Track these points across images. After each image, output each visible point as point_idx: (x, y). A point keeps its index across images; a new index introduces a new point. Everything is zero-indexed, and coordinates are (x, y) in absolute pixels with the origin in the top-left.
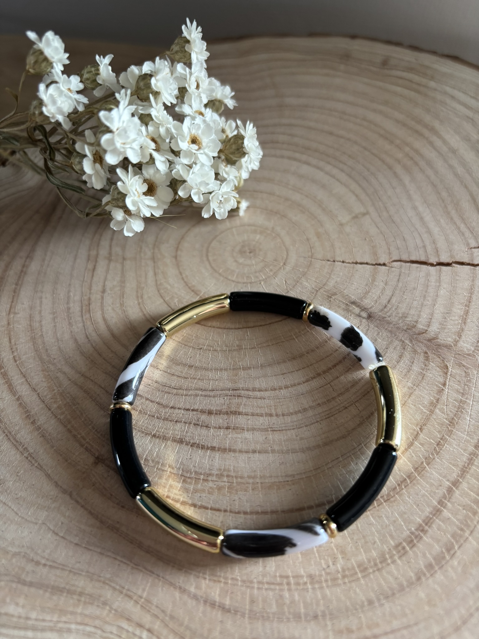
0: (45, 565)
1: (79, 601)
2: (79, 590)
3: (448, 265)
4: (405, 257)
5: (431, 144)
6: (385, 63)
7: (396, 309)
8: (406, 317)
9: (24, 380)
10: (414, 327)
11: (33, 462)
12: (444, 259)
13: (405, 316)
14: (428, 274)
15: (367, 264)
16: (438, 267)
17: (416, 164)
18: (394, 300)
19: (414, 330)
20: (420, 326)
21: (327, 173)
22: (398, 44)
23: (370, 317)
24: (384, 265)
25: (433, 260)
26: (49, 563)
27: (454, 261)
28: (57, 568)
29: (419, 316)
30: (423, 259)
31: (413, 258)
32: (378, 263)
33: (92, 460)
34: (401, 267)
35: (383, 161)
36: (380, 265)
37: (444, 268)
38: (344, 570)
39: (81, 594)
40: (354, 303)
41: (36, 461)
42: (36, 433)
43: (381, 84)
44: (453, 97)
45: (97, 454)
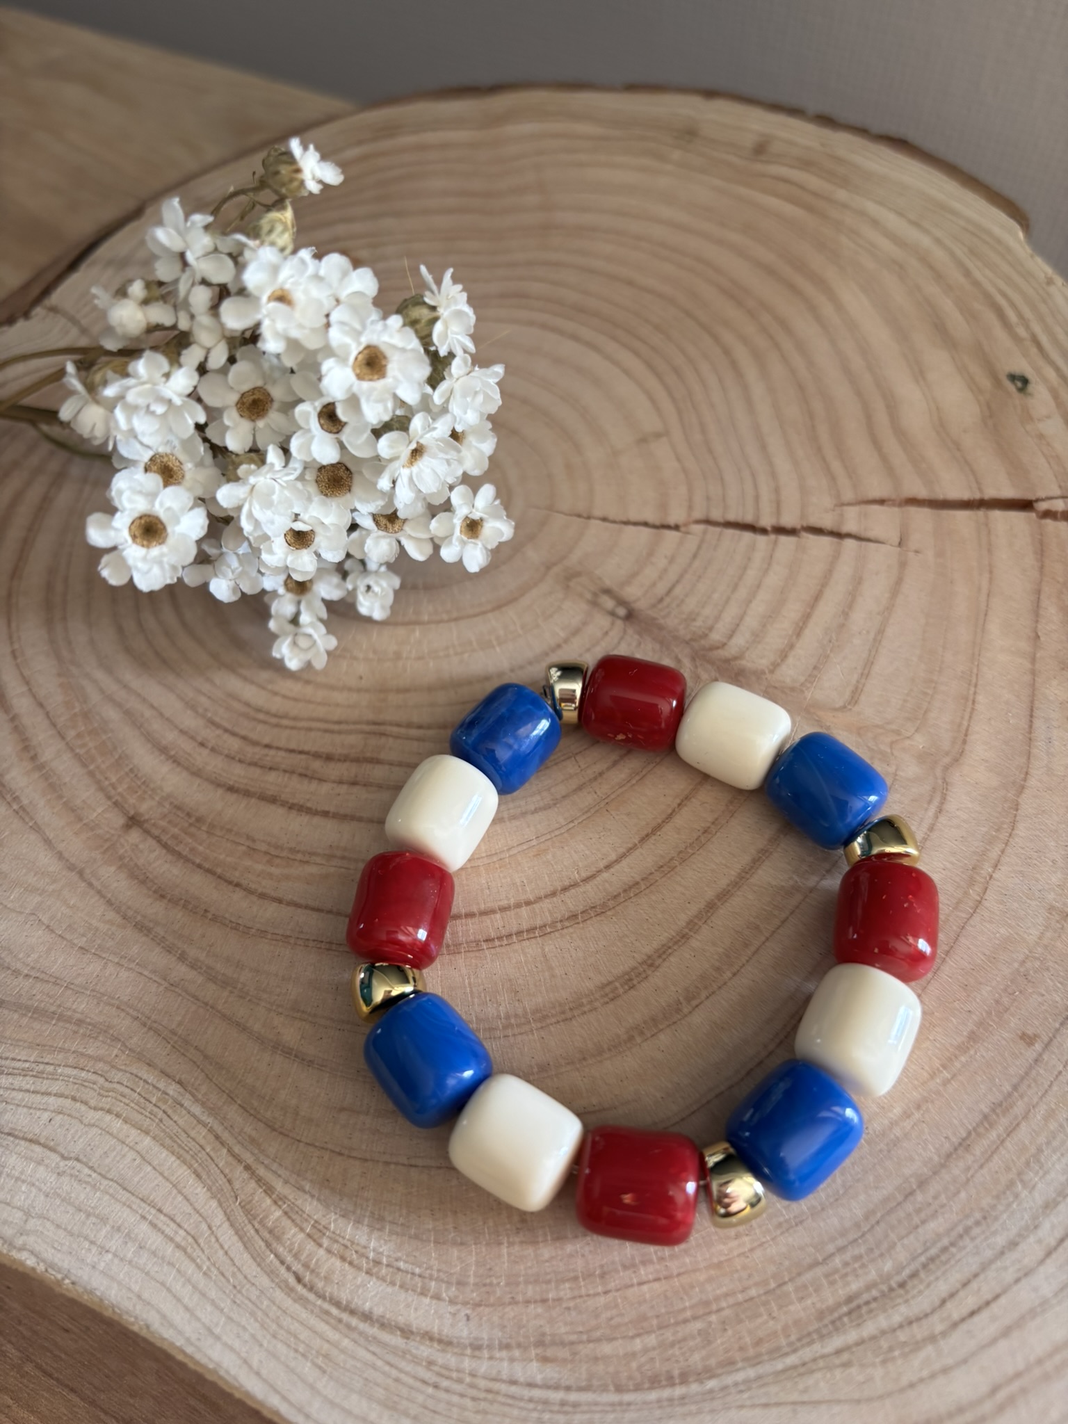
0: (27, 976)
1: (75, 1032)
2: (78, 1016)
3: (792, 532)
4: (716, 515)
5: (813, 309)
6: (760, 149)
7: (678, 606)
8: (694, 620)
9: (25, 689)
10: (705, 636)
11: (27, 819)
12: (788, 520)
13: (692, 618)
14: (752, 547)
15: (646, 524)
16: (773, 537)
17: (777, 346)
18: (678, 591)
19: (703, 642)
20: (716, 637)
21: (608, 358)
22: (795, 111)
23: (631, 616)
24: (676, 528)
25: (767, 521)
26: (33, 973)
27: (805, 525)
28: (47, 982)
29: (717, 618)
30: (749, 518)
31: (732, 516)
32: (665, 523)
33: (120, 821)
34: (705, 533)
35: (716, 339)
36: (668, 527)
37: (783, 539)
38: (508, 1017)
39: (80, 1022)
40: (607, 592)
41: (32, 819)
42: (36, 775)
43: (743, 191)
44: (875, 223)
45: (132, 813)
